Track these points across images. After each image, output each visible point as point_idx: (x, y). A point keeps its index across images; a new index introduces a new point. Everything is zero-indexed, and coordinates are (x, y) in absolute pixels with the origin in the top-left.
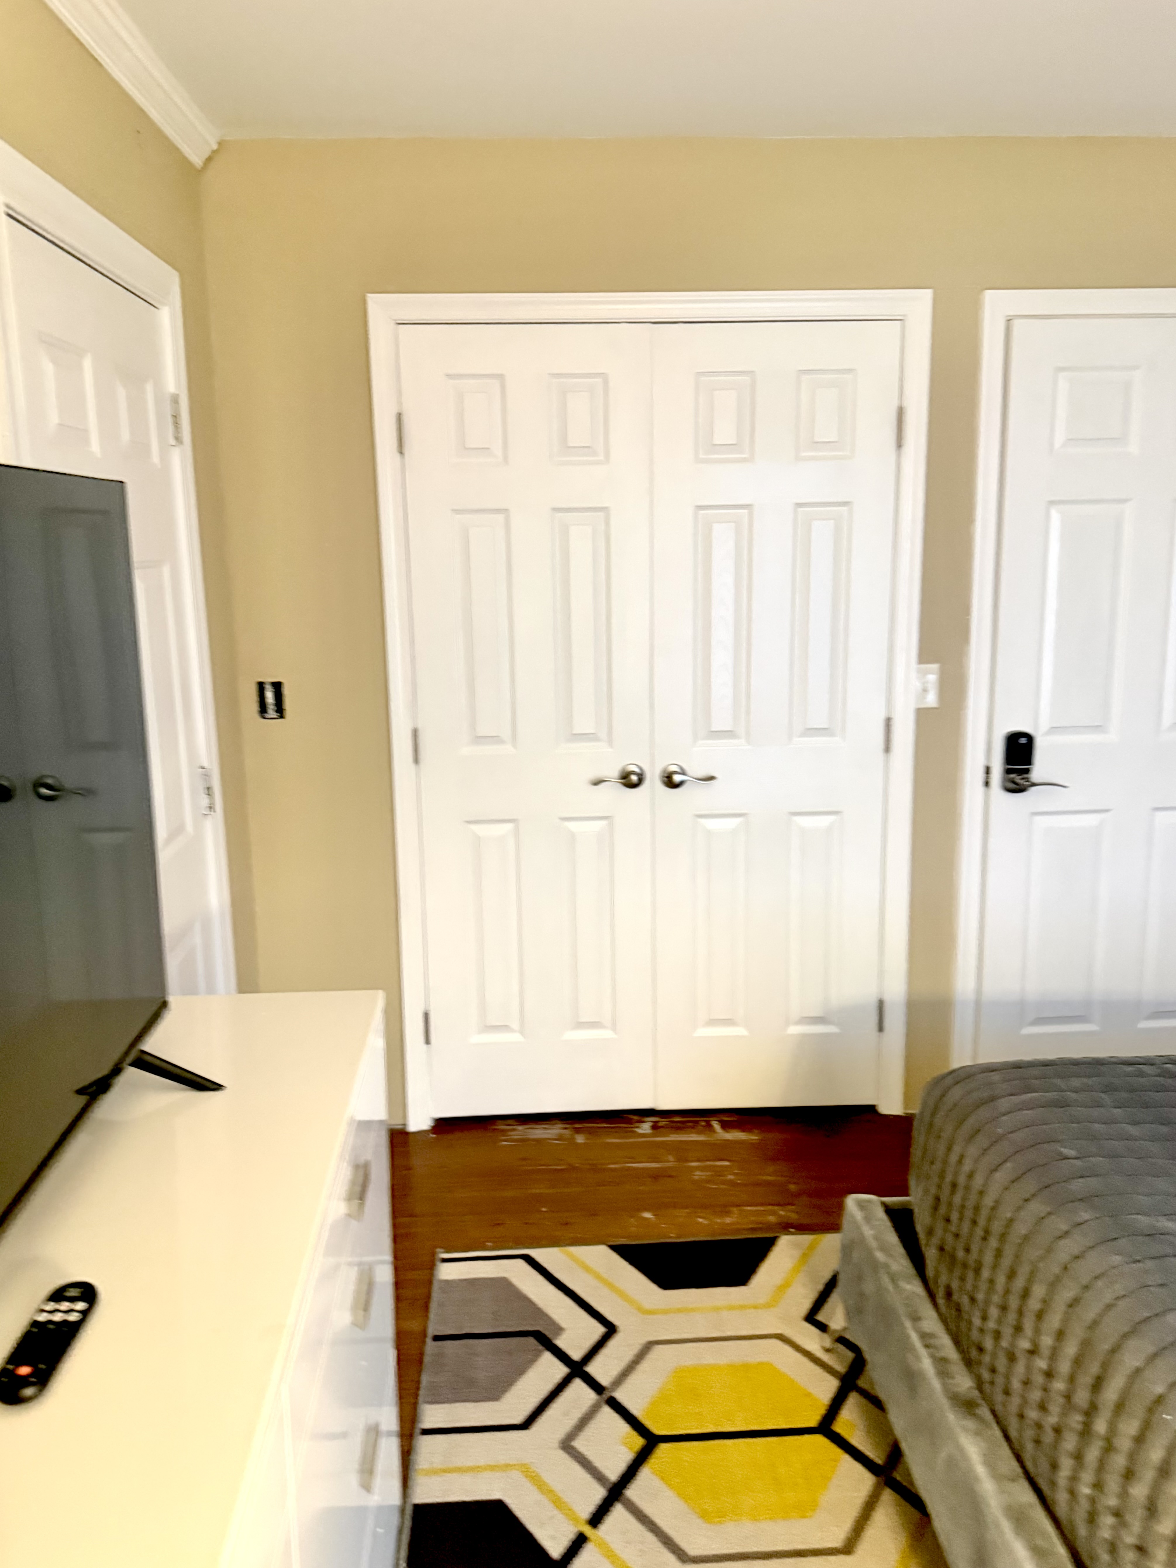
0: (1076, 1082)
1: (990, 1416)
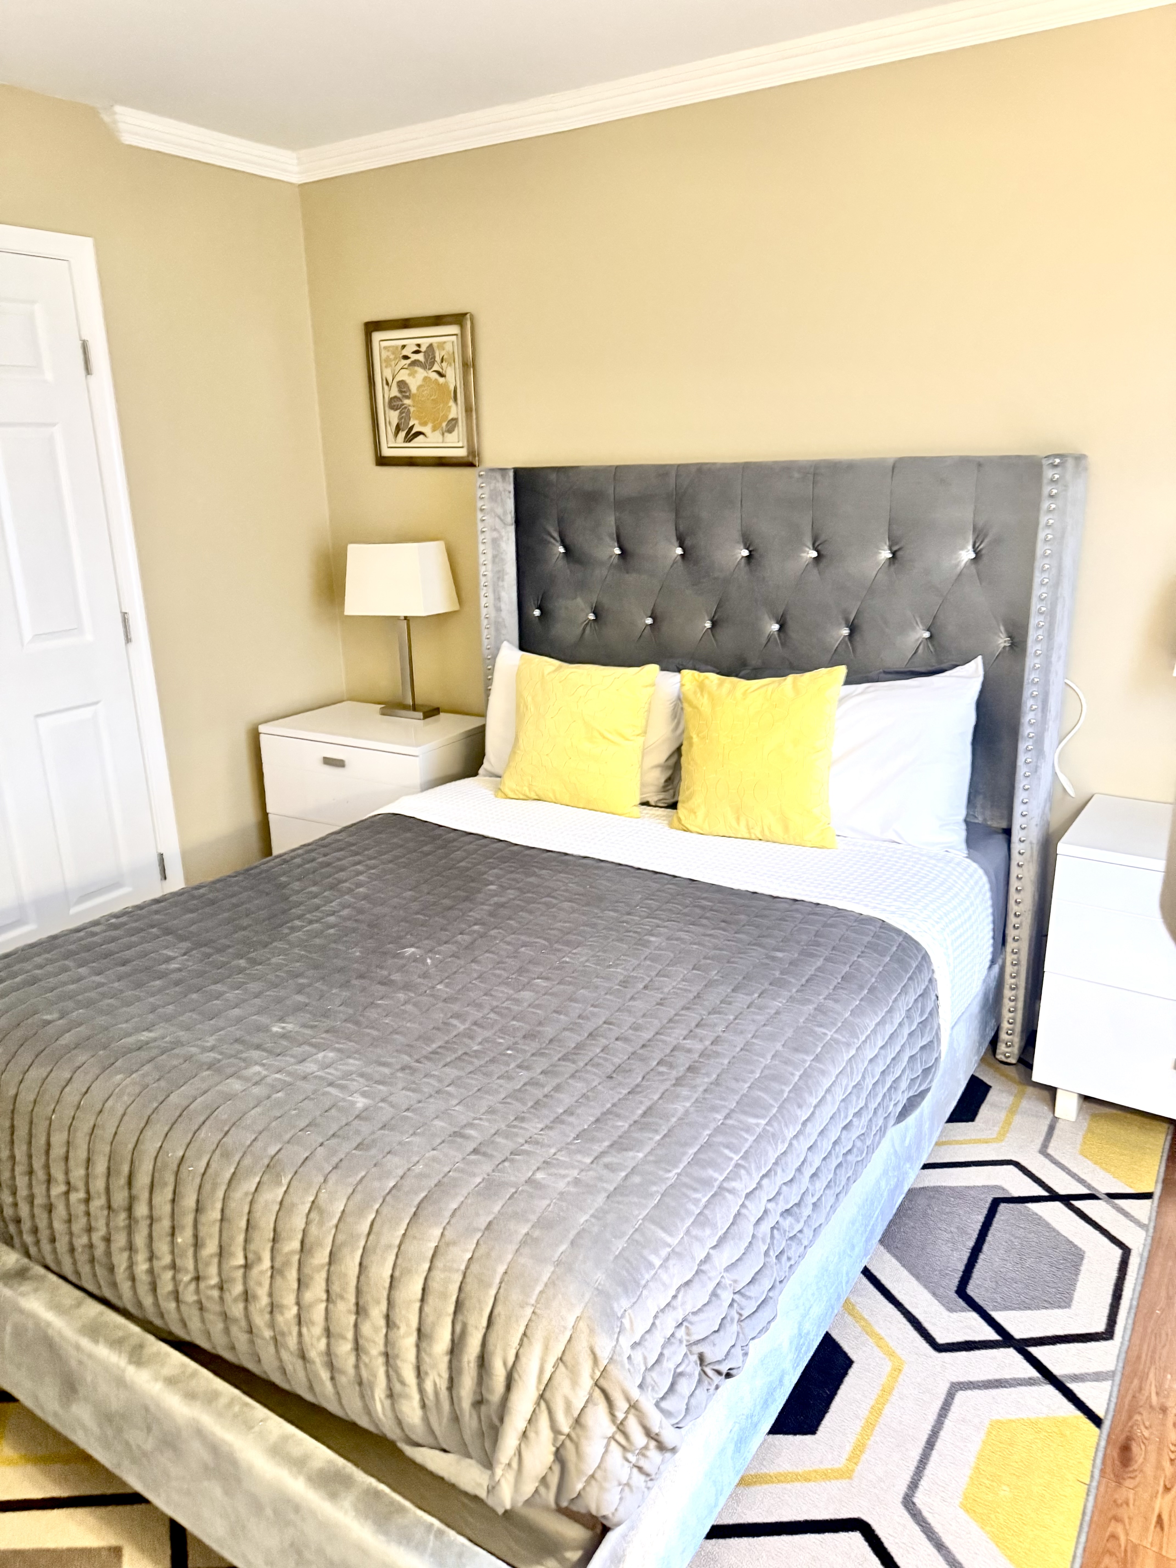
0: (38, 960)
1: (42, 1271)
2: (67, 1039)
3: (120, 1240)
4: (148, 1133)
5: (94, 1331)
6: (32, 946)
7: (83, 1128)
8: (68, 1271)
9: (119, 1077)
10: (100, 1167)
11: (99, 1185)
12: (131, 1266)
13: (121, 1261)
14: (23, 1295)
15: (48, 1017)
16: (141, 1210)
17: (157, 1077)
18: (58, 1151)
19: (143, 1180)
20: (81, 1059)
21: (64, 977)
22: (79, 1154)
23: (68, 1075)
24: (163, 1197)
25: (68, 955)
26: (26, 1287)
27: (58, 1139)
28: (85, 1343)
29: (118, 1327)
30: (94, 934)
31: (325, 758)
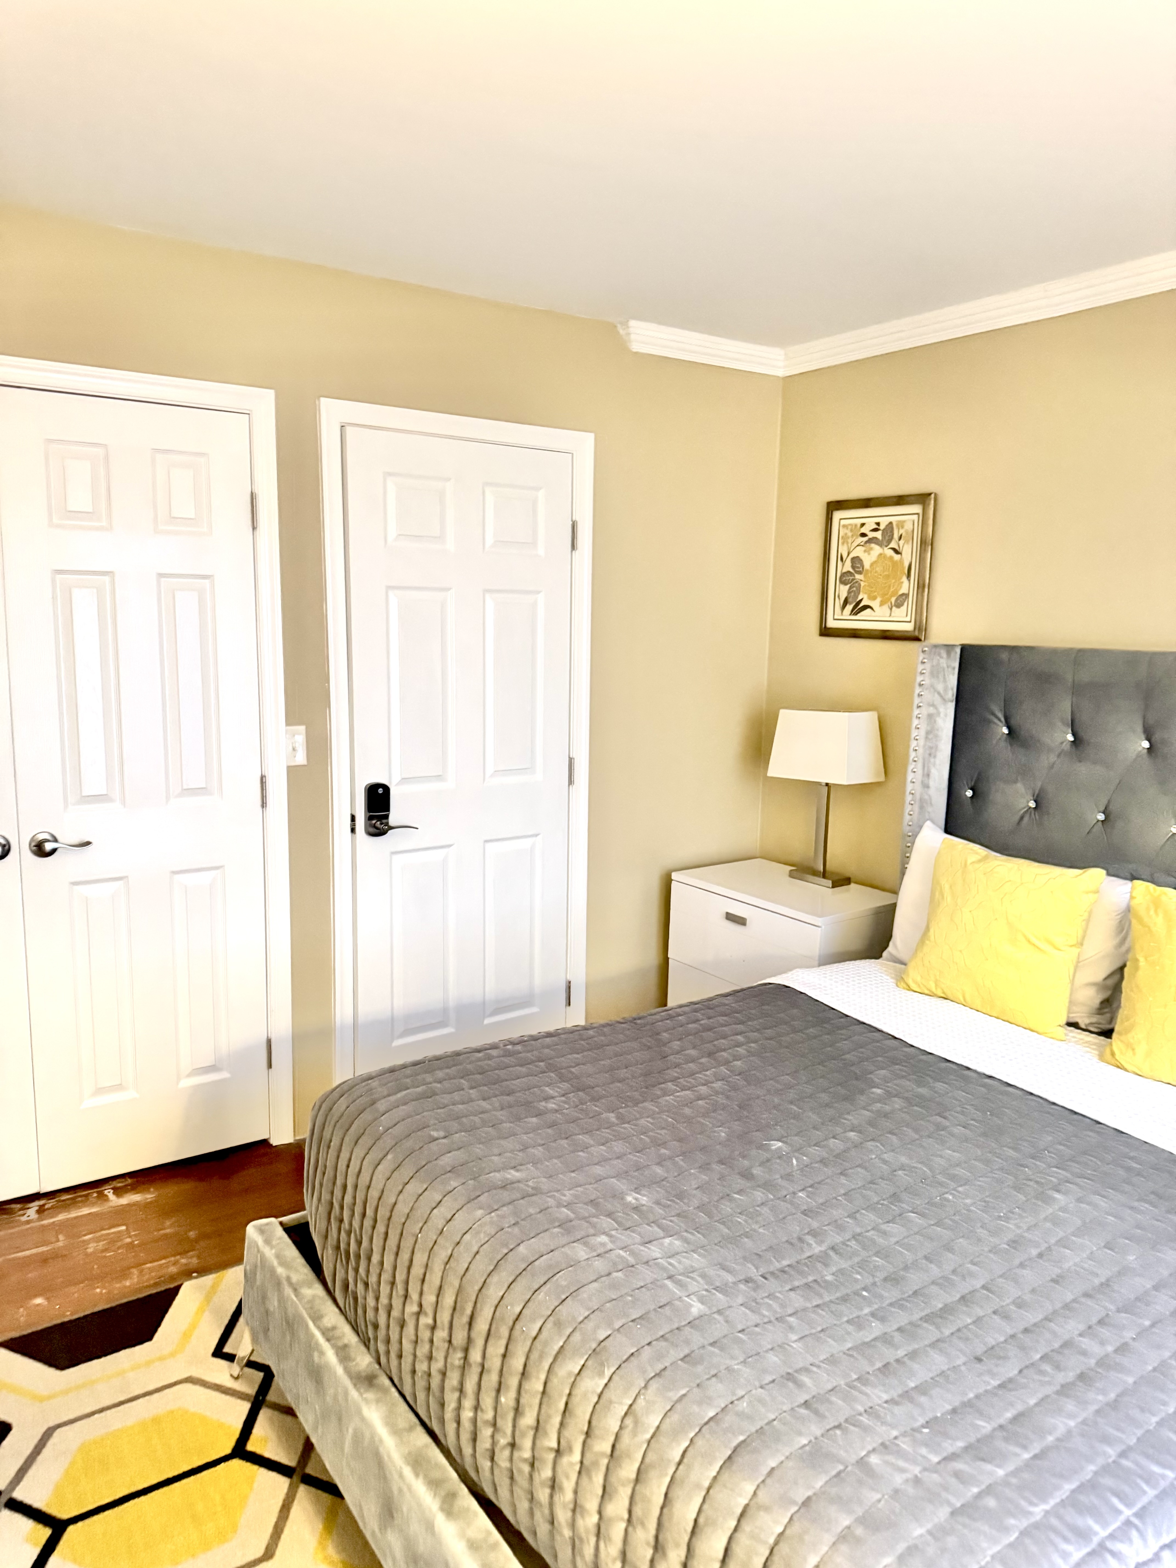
0: (440, 1074)
1: (387, 1382)
2: (447, 1160)
3: (453, 1379)
4: (494, 1279)
5: (417, 1462)
6: (438, 1058)
7: (442, 1254)
8: (407, 1391)
9: (480, 1213)
10: (448, 1300)
11: (444, 1317)
12: (459, 1408)
13: (451, 1399)
14: (366, 1401)
15: (435, 1134)
16: (475, 1356)
17: (513, 1222)
18: (417, 1270)
19: (481, 1325)
20: (454, 1184)
21: (456, 1096)
22: (434, 1279)
23: (438, 1198)
24: (496, 1349)
25: (465, 1075)
26: (370, 1395)
27: (420, 1259)
28: (408, 1472)
29: (437, 1465)
30: (490, 1058)
31: (727, 913)
